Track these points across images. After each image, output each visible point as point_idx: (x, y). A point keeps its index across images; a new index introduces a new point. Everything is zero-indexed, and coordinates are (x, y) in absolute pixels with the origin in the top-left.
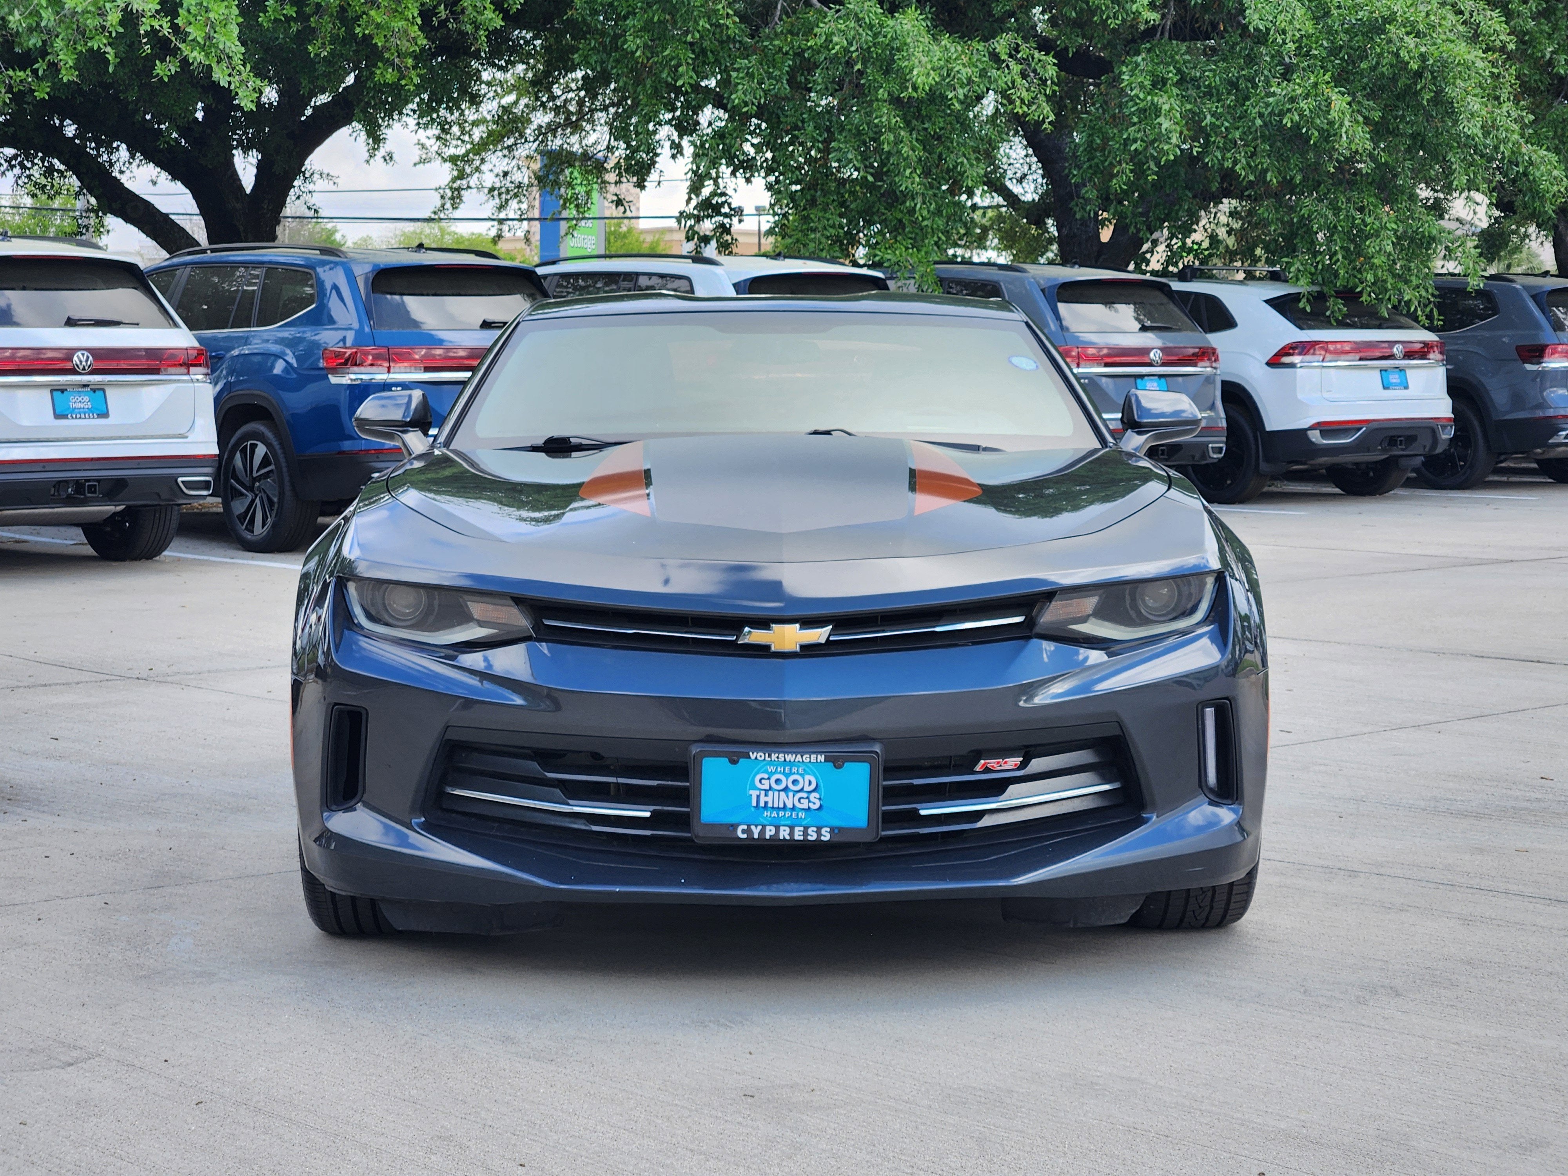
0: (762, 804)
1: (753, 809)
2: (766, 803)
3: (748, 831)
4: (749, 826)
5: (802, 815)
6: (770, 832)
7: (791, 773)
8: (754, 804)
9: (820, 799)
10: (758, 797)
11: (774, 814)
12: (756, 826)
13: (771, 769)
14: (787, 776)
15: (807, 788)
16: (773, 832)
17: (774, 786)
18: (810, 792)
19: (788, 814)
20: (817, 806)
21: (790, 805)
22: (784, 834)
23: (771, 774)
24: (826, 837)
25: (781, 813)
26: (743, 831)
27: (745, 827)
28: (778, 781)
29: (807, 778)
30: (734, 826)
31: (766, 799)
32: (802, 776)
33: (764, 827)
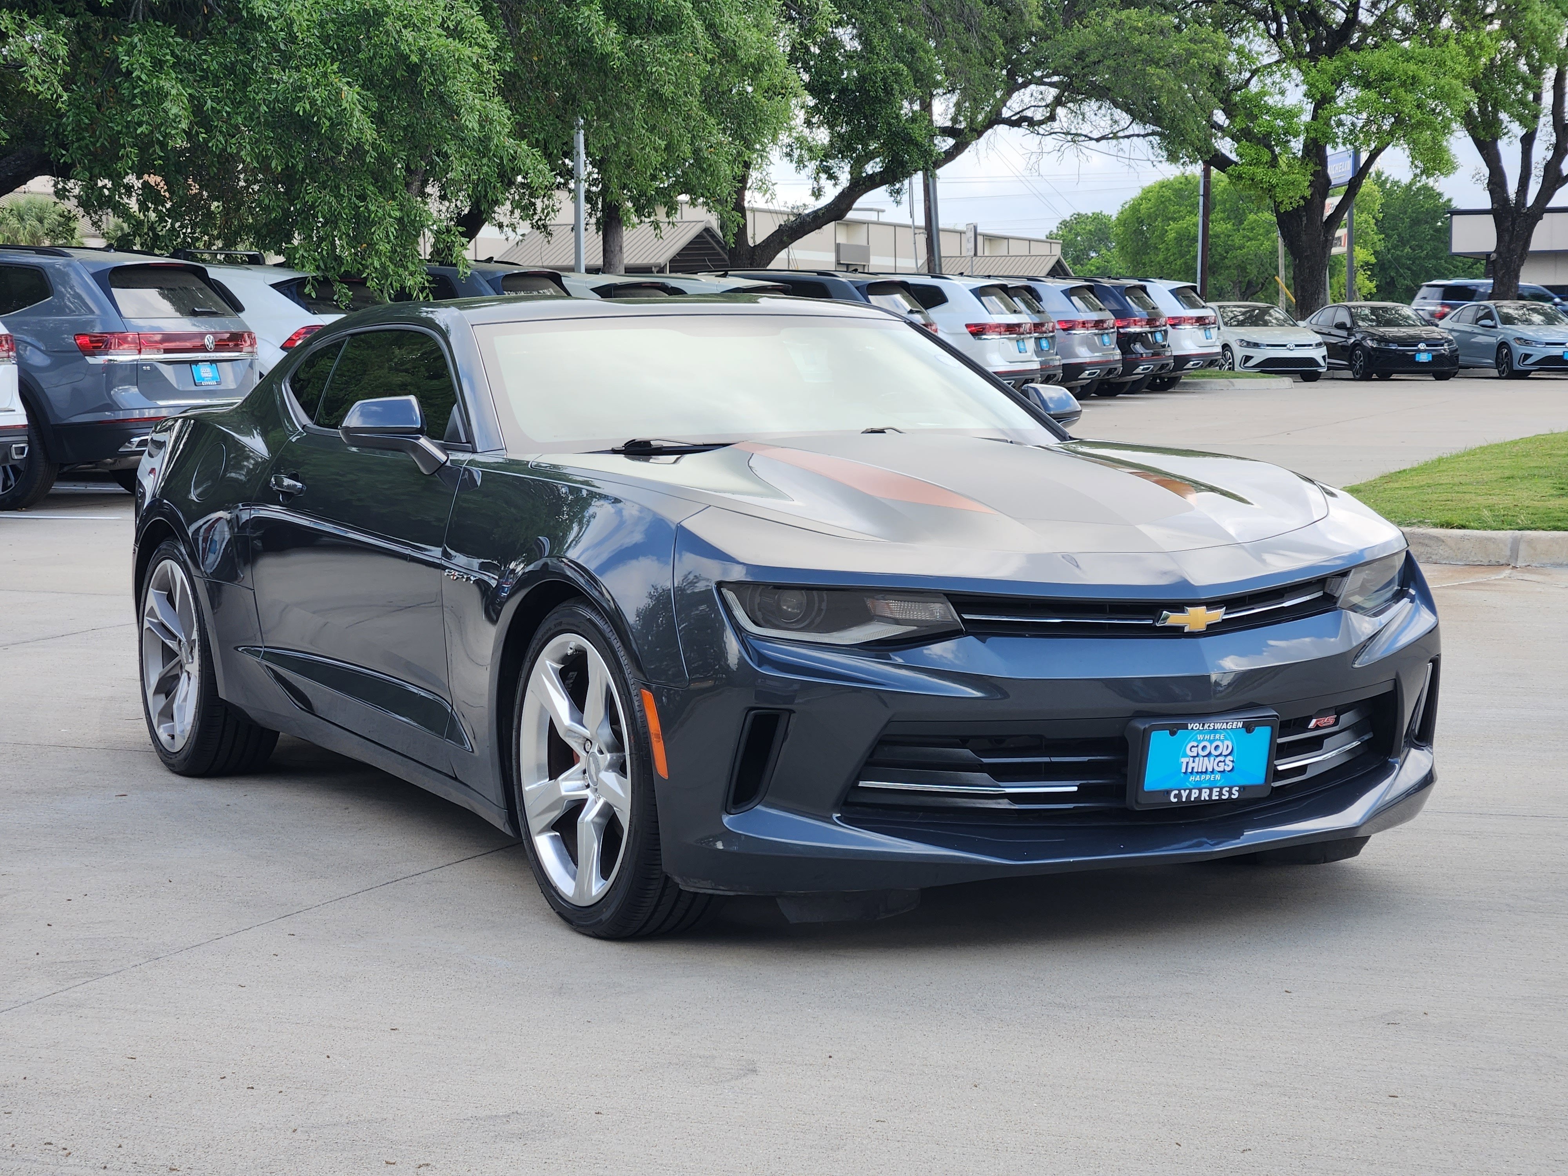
0: (1189, 770)
1: (1182, 775)
2: (1193, 768)
3: (1179, 796)
4: (1179, 791)
5: (1218, 777)
6: (1195, 794)
7: (1214, 740)
8: (1184, 770)
9: (1233, 761)
10: (1187, 763)
11: (1198, 778)
12: (1185, 790)
13: (1200, 737)
14: (1211, 742)
15: (1225, 753)
16: (1197, 795)
17: (1201, 753)
18: (1226, 756)
19: (1208, 777)
20: (1228, 769)
21: (1210, 769)
22: (1205, 796)
23: (1200, 741)
24: (1235, 795)
25: (1203, 776)
26: (1175, 797)
27: (1177, 792)
28: (1204, 748)
29: (1226, 742)
30: (1168, 792)
31: (1193, 765)
32: (1222, 741)
33: (1191, 790)
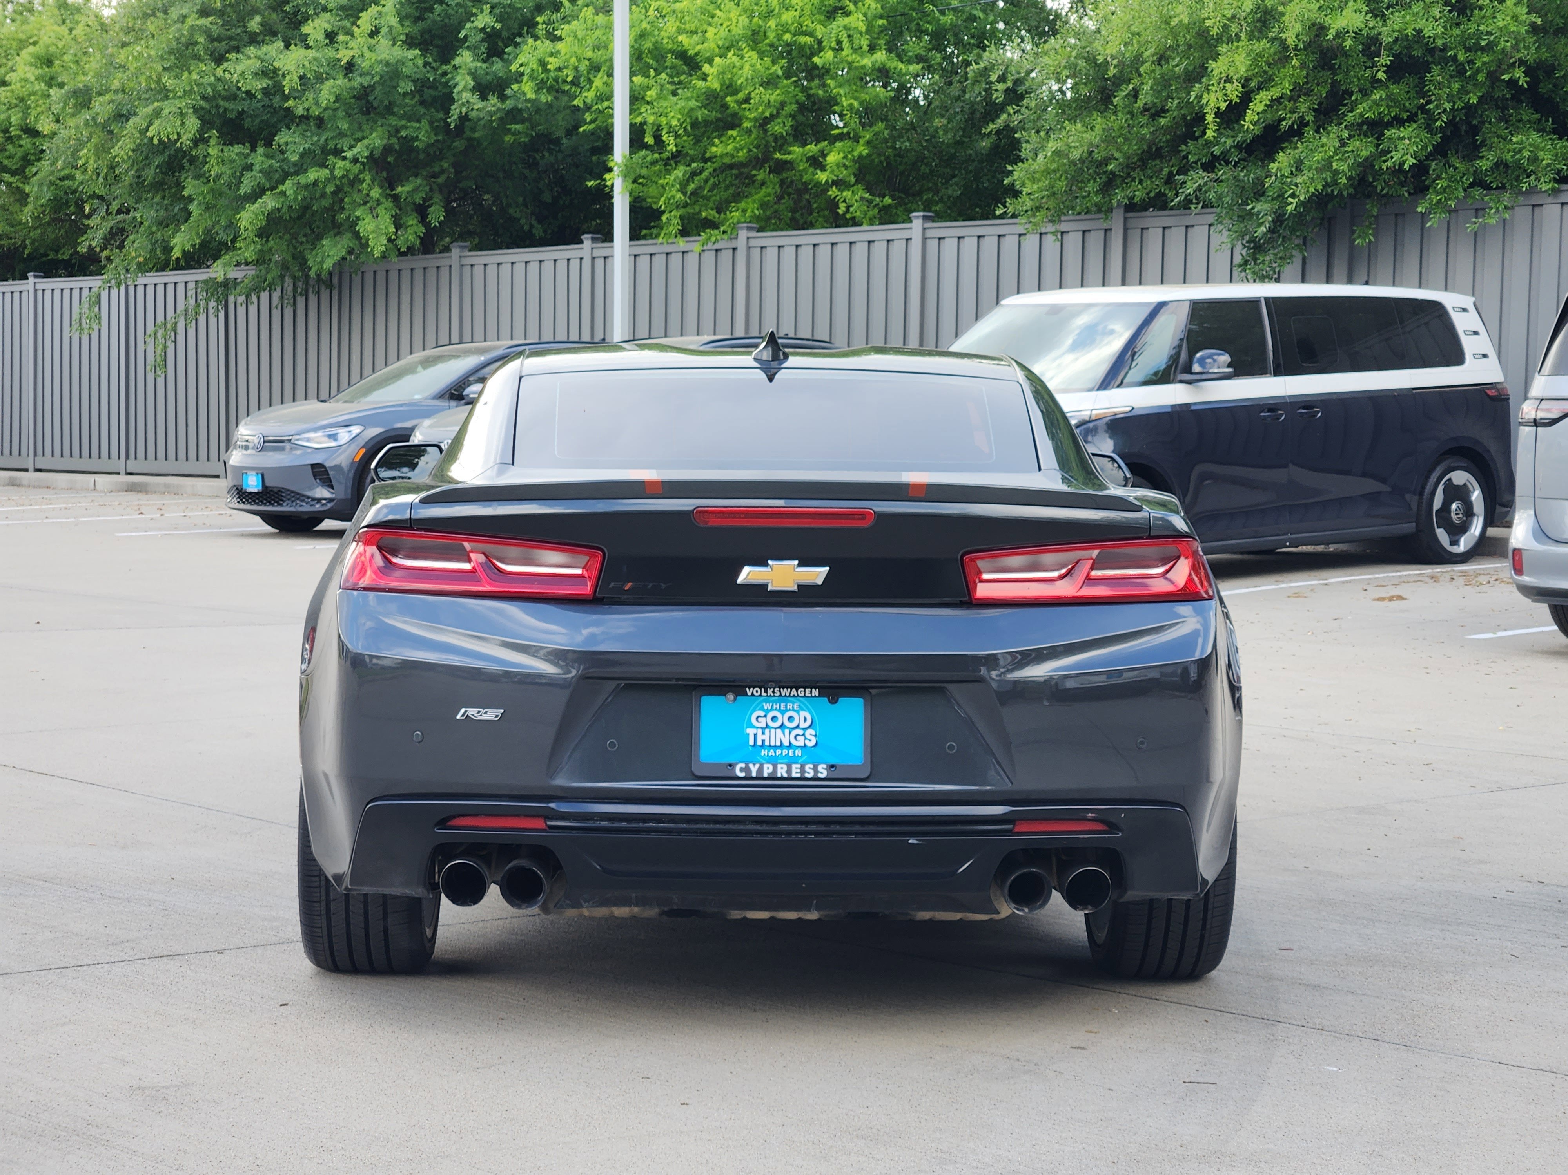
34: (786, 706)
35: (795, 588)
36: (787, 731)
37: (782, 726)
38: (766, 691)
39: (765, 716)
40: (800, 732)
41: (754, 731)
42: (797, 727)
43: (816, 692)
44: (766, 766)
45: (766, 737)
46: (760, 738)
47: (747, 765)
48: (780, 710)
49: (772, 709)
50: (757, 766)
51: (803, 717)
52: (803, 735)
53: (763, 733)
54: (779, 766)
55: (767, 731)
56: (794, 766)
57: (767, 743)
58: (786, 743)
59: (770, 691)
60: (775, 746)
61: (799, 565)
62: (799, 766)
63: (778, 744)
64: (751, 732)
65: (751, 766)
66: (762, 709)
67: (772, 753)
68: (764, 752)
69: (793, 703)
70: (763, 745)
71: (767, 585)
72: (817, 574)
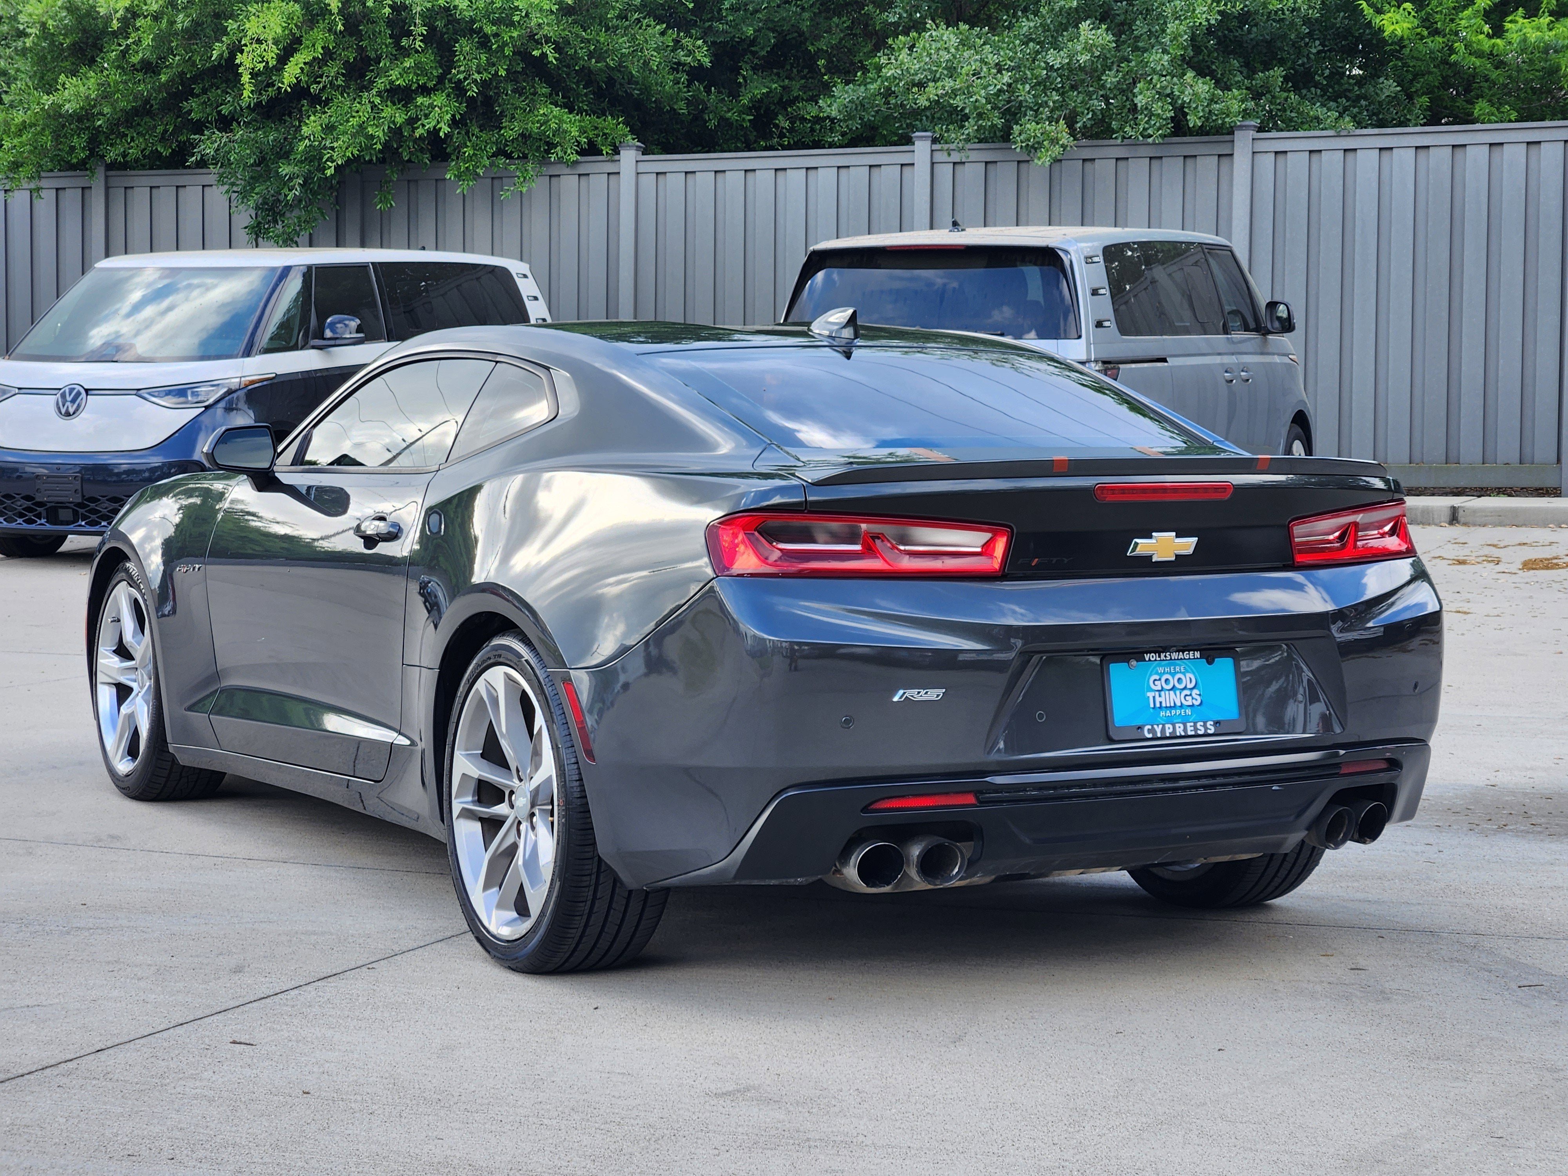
34: (1175, 669)
35: (1173, 559)
36: (1178, 692)
37: (1173, 688)
38: (1160, 657)
39: (1160, 679)
40: (1188, 692)
41: (1153, 694)
42: (1185, 688)
43: (1198, 654)
44: (1167, 726)
45: (1162, 699)
46: (1158, 700)
47: (1152, 726)
48: (1170, 673)
49: (1164, 673)
50: (1161, 726)
51: (1189, 680)
52: (1191, 695)
53: (1160, 696)
54: (1177, 725)
55: (1163, 693)
56: (1188, 725)
57: (1164, 705)
58: (1178, 704)
59: (1163, 655)
60: (1171, 707)
61: (1177, 536)
62: (1192, 724)
63: (1172, 705)
64: (1150, 695)
65: (1155, 726)
66: (1157, 673)
67: (1168, 714)
68: (1162, 714)
69: (1180, 666)
70: (1161, 707)
71: (1151, 557)
72: (1188, 545)
